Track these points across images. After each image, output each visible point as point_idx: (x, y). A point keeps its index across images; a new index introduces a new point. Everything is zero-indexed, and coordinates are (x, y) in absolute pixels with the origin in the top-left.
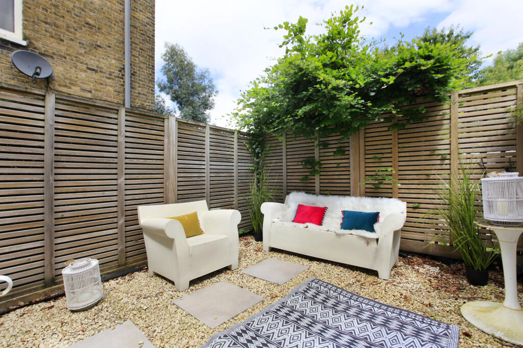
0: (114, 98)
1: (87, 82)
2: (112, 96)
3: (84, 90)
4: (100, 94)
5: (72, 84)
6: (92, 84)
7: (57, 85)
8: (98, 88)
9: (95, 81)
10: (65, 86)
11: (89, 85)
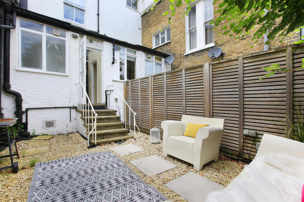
0: (257, 49)
1: (240, 48)
2: (256, 49)
3: (238, 53)
4: (248, 51)
5: (232, 53)
6: (242, 48)
7: (226, 56)
8: (247, 48)
9: (245, 45)
10: (229, 55)
11: (241, 49)
